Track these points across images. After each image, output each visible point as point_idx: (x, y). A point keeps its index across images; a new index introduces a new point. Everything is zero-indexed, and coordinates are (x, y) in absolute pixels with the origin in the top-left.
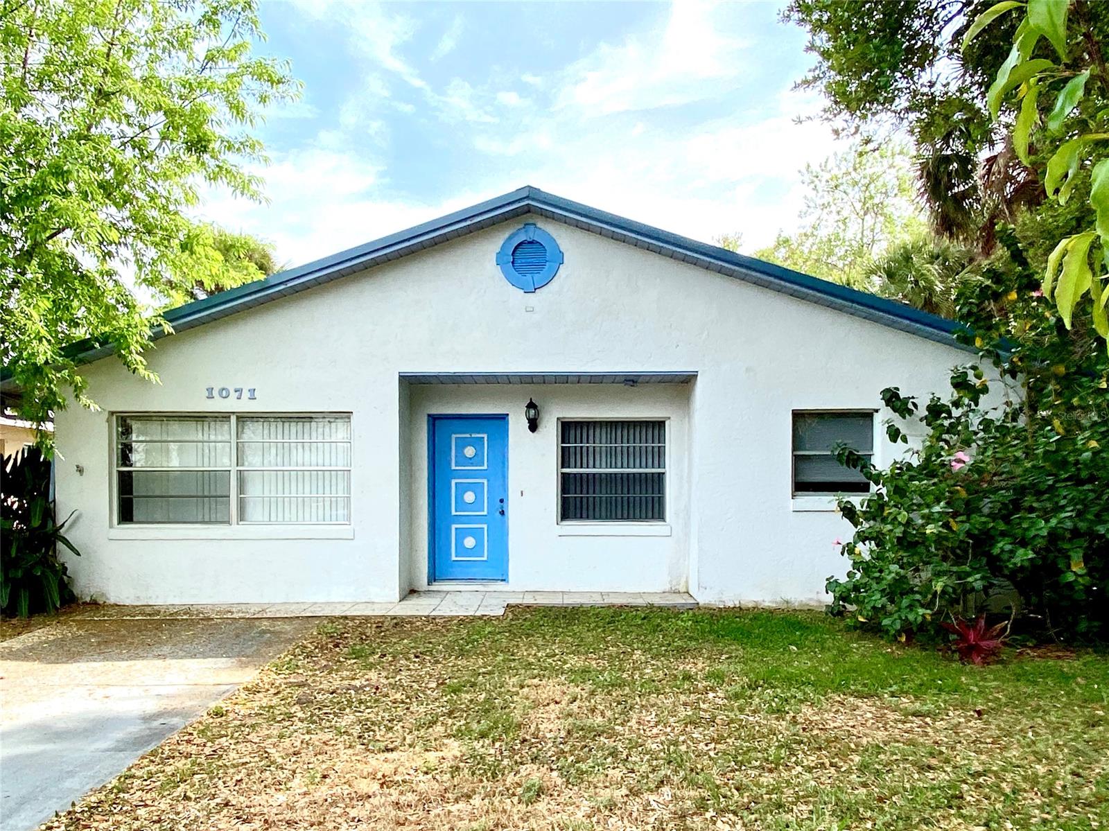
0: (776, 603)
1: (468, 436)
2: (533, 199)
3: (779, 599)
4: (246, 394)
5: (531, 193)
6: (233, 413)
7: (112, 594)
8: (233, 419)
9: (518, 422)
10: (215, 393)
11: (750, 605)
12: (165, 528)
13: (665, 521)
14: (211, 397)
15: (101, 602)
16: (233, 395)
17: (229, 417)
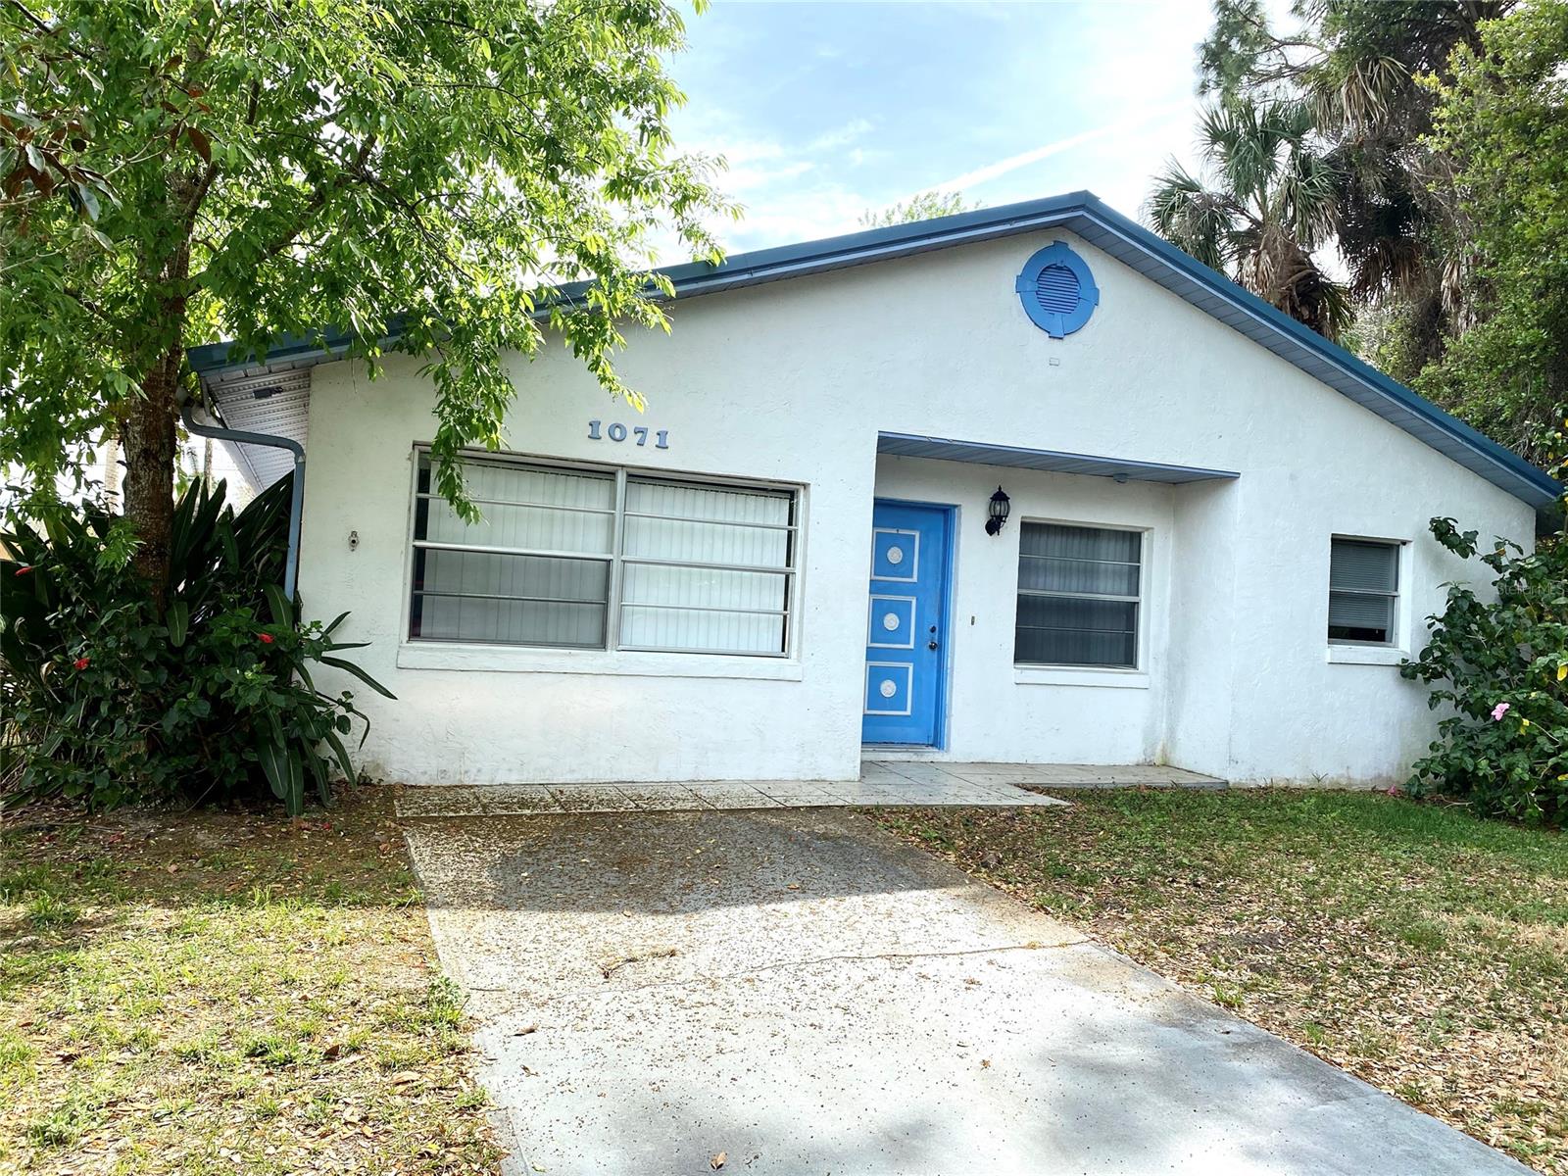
0: (1308, 780)
1: (894, 531)
2: (1090, 211)
3: (1311, 777)
4: (652, 440)
5: (1084, 202)
6: (623, 466)
7: (396, 766)
8: (621, 478)
9: (971, 519)
10: (603, 431)
11: (1282, 784)
12: (502, 652)
13: (1135, 667)
14: (595, 437)
15: (375, 781)
16: (632, 438)
17: (613, 474)
